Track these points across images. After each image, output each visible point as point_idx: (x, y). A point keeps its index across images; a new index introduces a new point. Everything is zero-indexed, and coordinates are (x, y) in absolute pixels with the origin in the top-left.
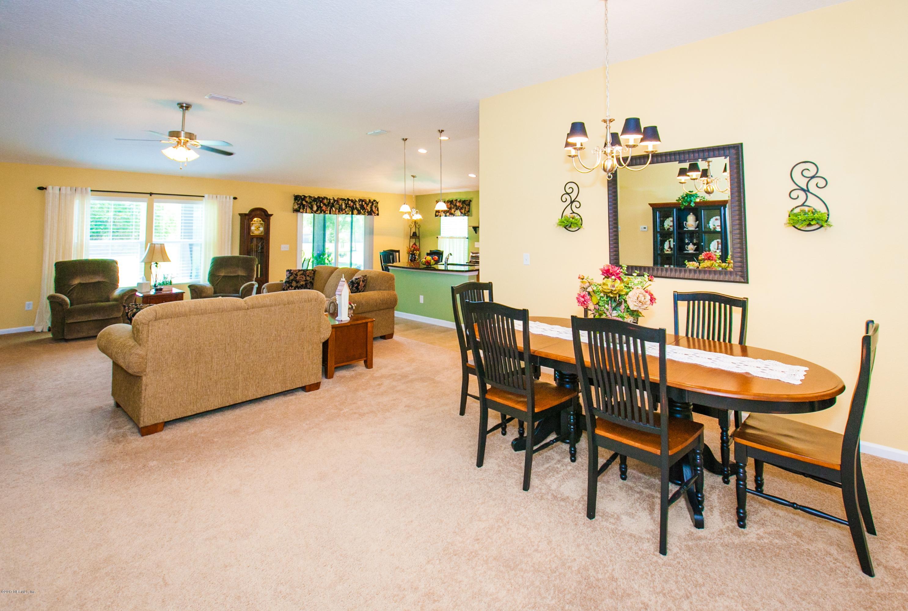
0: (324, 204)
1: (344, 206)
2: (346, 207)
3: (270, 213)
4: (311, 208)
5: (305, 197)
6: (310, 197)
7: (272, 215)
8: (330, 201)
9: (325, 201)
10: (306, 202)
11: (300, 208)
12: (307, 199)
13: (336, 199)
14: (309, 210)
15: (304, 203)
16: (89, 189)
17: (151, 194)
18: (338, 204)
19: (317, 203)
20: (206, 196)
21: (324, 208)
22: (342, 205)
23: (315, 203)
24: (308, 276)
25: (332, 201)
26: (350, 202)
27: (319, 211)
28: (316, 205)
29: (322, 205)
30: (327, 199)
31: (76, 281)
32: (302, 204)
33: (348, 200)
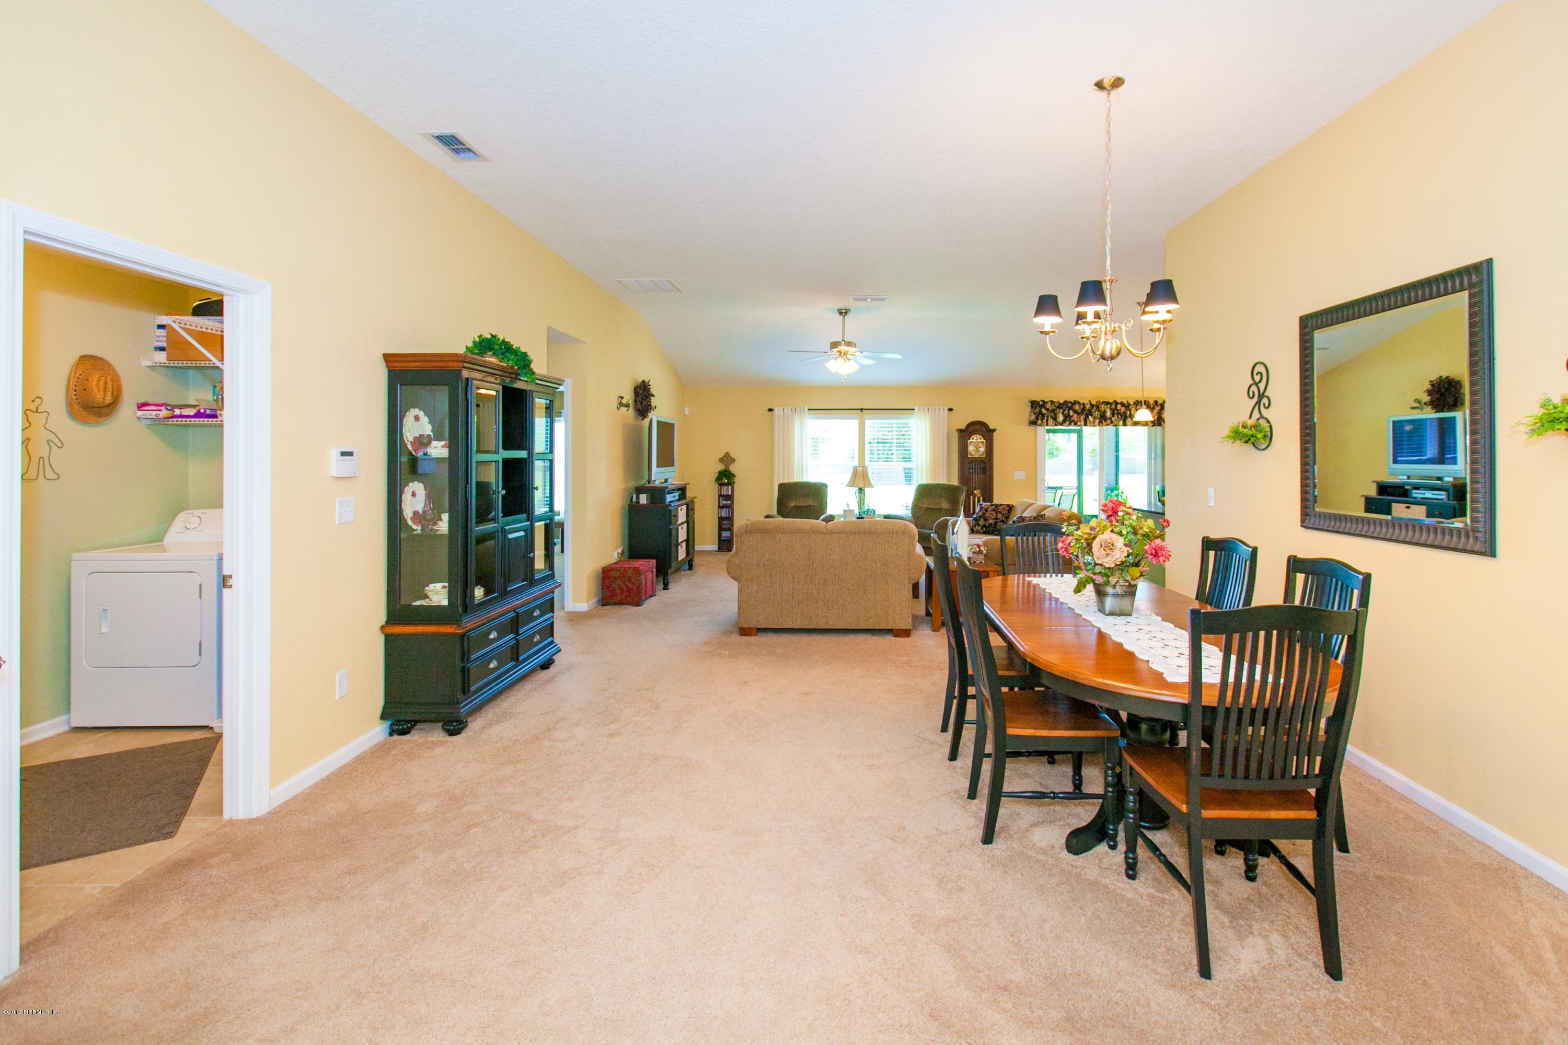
0: (1076, 412)
1: (1108, 414)
2: (1113, 414)
3: (991, 427)
4: (1055, 419)
5: (1045, 402)
6: (1052, 402)
7: (994, 430)
8: (1084, 407)
9: (1077, 407)
10: (1047, 410)
11: (1037, 418)
12: (1048, 406)
13: (1094, 403)
14: (1051, 421)
15: (1044, 411)
16: (806, 408)
17: (862, 410)
18: (1099, 411)
19: (1064, 411)
20: (916, 408)
21: (1075, 417)
22: (1105, 412)
23: (1061, 410)
24: (1000, 512)
25: (1088, 407)
26: (1119, 407)
27: (1067, 423)
28: (1063, 413)
29: (1071, 413)
30: (1079, 403)
31: (793, 504)
32: (1040, 412)
33: (1116, 403)
